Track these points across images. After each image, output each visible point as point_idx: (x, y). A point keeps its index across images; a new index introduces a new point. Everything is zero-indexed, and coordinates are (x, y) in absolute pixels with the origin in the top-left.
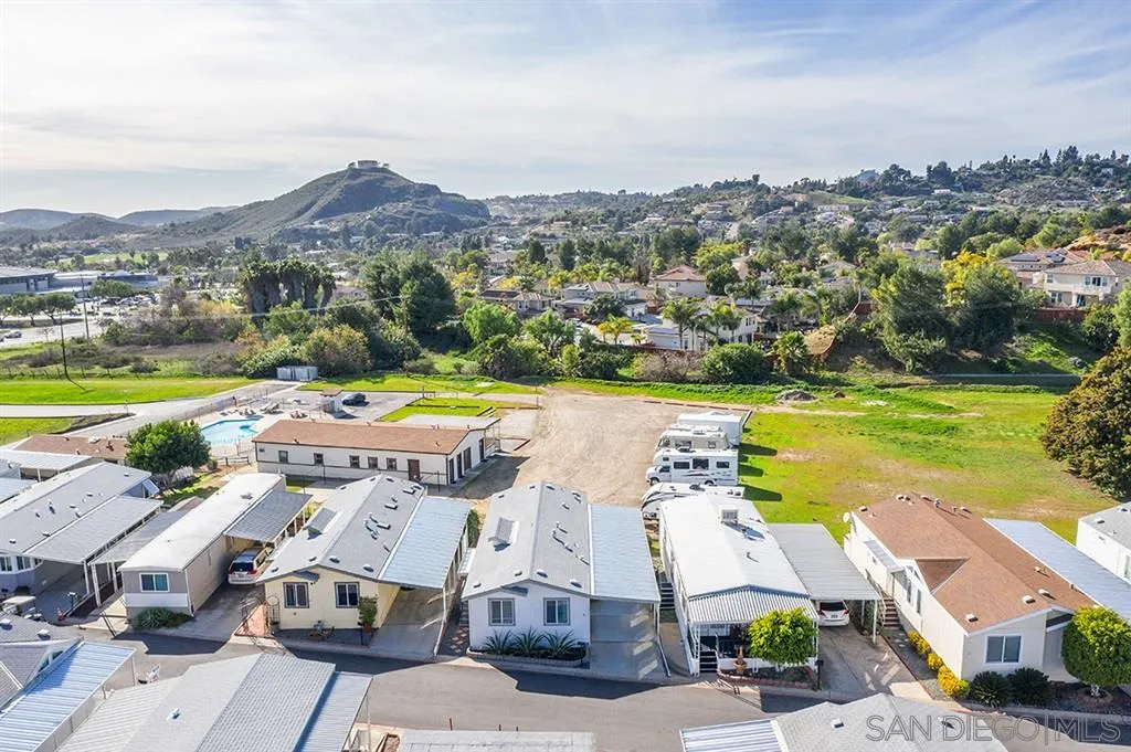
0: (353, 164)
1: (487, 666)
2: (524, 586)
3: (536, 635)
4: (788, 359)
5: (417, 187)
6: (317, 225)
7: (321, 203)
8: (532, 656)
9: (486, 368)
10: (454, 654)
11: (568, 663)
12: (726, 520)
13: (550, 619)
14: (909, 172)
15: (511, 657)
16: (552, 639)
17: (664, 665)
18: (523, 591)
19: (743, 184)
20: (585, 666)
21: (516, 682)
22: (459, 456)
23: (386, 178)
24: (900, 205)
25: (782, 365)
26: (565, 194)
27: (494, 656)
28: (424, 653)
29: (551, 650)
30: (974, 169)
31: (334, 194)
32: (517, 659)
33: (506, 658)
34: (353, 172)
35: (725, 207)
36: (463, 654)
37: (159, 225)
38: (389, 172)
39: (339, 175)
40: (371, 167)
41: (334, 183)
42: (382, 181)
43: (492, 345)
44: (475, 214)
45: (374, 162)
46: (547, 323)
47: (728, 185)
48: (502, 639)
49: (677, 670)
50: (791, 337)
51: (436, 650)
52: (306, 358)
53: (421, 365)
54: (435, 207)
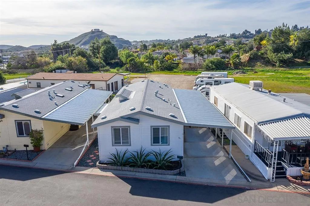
0: (92, 30)
1: (109, 174)
2: (137, 117)
3: (146, 152)
4: (234, 63)
5: (111, 36)
6: (82, 47)
7: (83, 41)
8: (143, 167)
9: (128, 69)
10: (88, 166)
11: (169, 172)
13: (156, 140)
14: (250, 32)
15: (127, 168)
16: (156, 155)
17: (242, 173)
18: (137, 121)
19: (203, 36)
20: (182, 174)
21: (131, 187)
22: (112, 83)
23: (102, 34)
24: (248, 40)
25: (232, 65)
26: (153, 40)
27: (115, 167)
28: (67, 165)
29: (157, 163)
30: (268, 31)
31: (87, 38)
32: (132, 169)
33: (124, 168)
34: (92, 32)
35: (198, 42)
36: (94, 166)
37: (37, 48)
38: (103, 32)
39: (89, 33)
40: (98, 31)
41: (87, 35)
42: (101, 35)
43: (129, 61)
44: (127, 44)
45: (99, 29)
46: (148, 56)
47: (199, 36)
48: (122, 155)
49: (253, 176)
50: (236, 55)
51: (75, 164)
52: (65, 67)
53: (106, 69)
54: (116, 42)
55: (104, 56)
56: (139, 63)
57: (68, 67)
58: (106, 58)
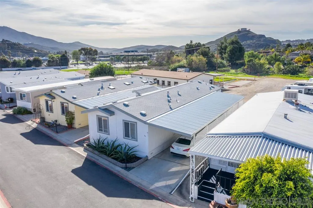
0: (239, 29)
2: (111, 110)
5: (258, 36)
10: (81, 145)
12: (287, 99)
13: (127, 135)
20: (128, 169)
28: (71, 141)
34: (239, 32)
38: (250, 31)
39: (235, 33)
40: (244, 30)
41: (233, 35)
42: (247, 34)
45: (246, 29)
51: (75, 141)
52: (186, 65)
53: (224, 70)
54: (263, 41)
55: (229, 56)
56: (258, 65)
57: (189, 65)
58: (231, 58)
